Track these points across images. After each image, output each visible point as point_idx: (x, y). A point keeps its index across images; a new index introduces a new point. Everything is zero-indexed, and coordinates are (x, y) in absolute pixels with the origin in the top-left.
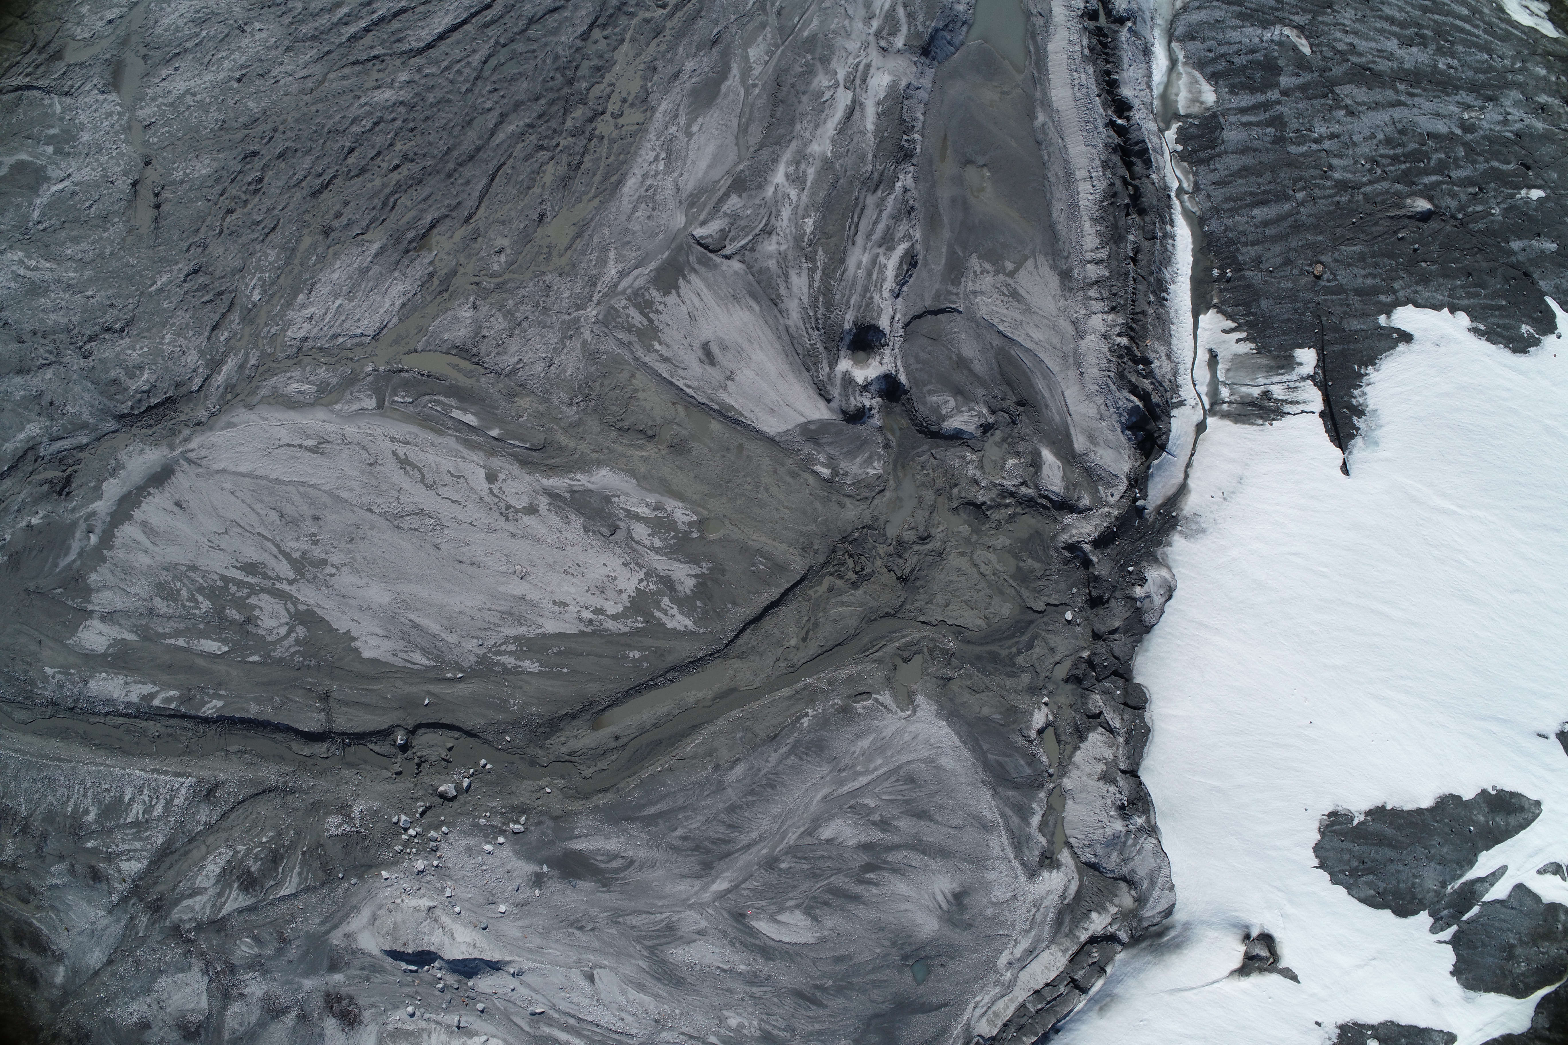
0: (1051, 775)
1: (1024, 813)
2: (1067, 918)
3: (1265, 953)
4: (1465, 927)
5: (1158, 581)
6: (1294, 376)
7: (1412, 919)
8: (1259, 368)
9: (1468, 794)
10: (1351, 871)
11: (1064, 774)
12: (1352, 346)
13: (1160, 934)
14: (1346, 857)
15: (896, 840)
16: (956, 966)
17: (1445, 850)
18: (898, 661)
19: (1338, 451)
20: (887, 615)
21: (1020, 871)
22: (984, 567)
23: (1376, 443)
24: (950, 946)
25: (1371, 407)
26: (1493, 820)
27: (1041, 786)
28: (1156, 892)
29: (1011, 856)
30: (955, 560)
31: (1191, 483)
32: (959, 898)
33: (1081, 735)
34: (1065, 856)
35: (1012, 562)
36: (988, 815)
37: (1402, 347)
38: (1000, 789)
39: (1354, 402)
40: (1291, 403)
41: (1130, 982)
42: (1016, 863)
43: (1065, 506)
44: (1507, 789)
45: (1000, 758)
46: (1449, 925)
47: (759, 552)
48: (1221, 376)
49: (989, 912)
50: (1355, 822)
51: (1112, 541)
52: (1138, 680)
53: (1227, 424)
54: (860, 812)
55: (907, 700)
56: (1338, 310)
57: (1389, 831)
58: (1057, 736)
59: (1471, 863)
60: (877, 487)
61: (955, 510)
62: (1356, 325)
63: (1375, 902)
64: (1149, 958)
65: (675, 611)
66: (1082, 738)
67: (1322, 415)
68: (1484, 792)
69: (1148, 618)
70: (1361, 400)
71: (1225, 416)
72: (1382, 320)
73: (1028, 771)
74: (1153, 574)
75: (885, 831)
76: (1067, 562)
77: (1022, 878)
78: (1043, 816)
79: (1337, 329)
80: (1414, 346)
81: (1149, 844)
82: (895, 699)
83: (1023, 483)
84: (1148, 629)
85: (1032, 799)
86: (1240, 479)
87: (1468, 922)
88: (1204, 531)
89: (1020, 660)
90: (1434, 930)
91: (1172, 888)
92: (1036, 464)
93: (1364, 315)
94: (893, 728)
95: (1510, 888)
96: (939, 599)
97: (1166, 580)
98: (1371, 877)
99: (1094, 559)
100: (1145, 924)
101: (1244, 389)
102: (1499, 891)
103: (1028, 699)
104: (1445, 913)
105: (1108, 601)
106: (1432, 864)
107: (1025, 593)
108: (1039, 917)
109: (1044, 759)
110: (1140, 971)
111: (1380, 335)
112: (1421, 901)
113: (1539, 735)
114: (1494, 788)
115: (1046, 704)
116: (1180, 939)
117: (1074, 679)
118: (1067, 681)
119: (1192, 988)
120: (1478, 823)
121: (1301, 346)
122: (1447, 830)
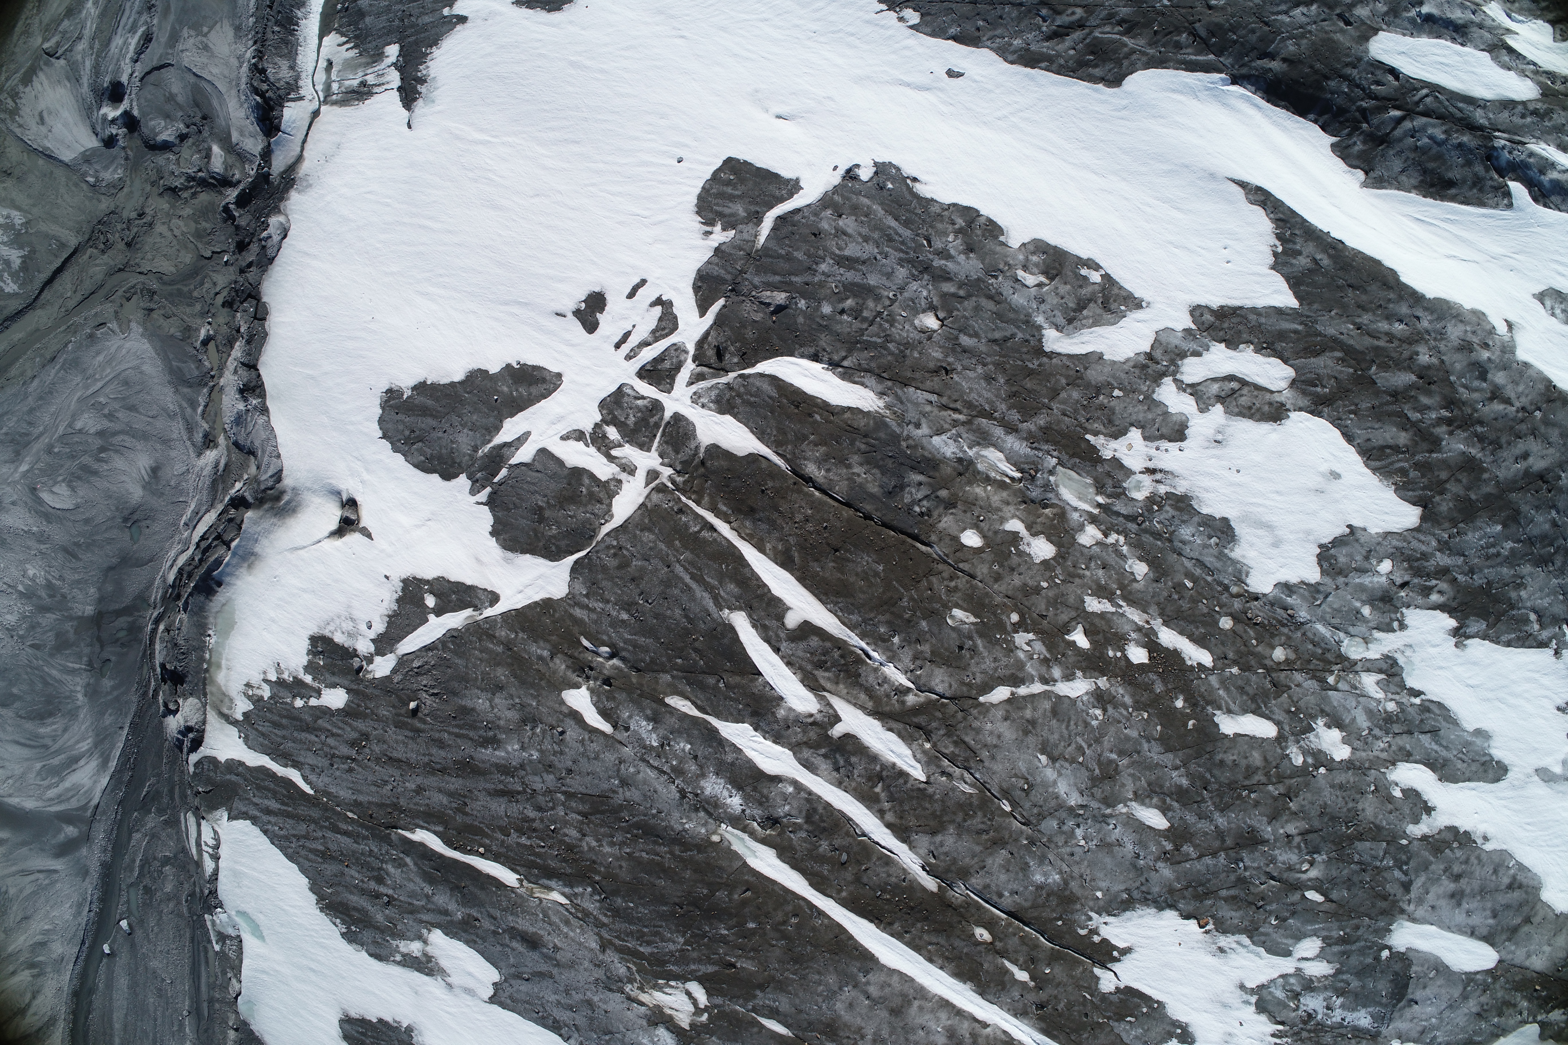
0: (213, 377)
1: (193, 404)
2: (220, 487)
3: (353, 517)
4: (496, 487)
5: (277, 225)
6: (383, 66)
7: (454, 482)
8: (360, 66)
9: (494, 368)
10: (405, 440)
11: (221, 376)
12: (422, 35)
13: (278, 498)
14: (401, 427)
15: (117, 427)
16: (156, 527)
17: (475, 417)
18: (124, 301)
19: (405, 113)
20: (120, 270)
21: (191, 450)
22: (177, 232)
23: (433, 101)
24: (152, 510)
25: (432, 76)
26: (517, 390)
27: (206, 384)
28: (266, 459)
29: (185, 438)
30: (160, 228)
31: (305, 154)
32: (155, 471)
33: (231, 344)
34: (221, 440)
35: (193, 225)
36: (171, 407)
37: (459, 27)
38: (180, 388)
39: (419, 74)
40: (379, 85)
41: (264, 542)
42: (188, 443)
43: (225, 182)
44: (529, 363)
45: (179, 364)
46: (484, 487)
47: (54, 237)
48: (334, 77)
49: (172, 483)
50: (405, 397)
51: (251, 201)
52: (265, 299)
53: (335, 108)
54: (98, 407)
55: (125, 326)
56: (415, 12)
57: (430, 402)
58: (217, 346)
59: (498, 428)
60: (117, 186)
61: (161, 194)
62: (427, 19)
63: (426, 467)
64: (274, 520)
65: (9, 281)
66: (232, 348)
67: (399, 89)
68: (509, 366)
69: (270, 252)
70: (424, 72)
71: (335, 103)
72: (446, 11)
73: (196, 373)
74: (274, 220)
75: (111, 421)
76: (225, 221)
77: (193, 455)
78: (206, 406)
79: (413, 26)
80: (468, 25)
81: (261, 420)
82: (120, 326)
83: (200, 170)
84: (271, 260)
85: (199, 395)
86: (338, 146)
87: (501, 484)
88: (311, 185)
89: (195, 294)
90: (473, 492)
91: (279, 456)
92: (208, 156)
93: (433, 11)
94: (116, 346)
95: (534, 452)
96: (149, 256)
97: (281, 224)
98: (420, 444)
99: (236, 214)
100: (263, 487)
101: (347, 83)
102: (524, 455)
103: (199, 321)
104: (479, 475)
105: (249, 244)
106: (465, 431)
107: (200, 246)
108: (200, 485)
109: (206, 363)
110: (268, 532)
111: (444, 23)
112: (459, 464)
113: (557, 314)
114: (519, 363)
115: (209, 323)
116: (294, 504)
117: (228, 304)
118: (223, 305)
119: (305, 547)
120: (502, 392)
121: (389, 44)
122: (476, 399)
